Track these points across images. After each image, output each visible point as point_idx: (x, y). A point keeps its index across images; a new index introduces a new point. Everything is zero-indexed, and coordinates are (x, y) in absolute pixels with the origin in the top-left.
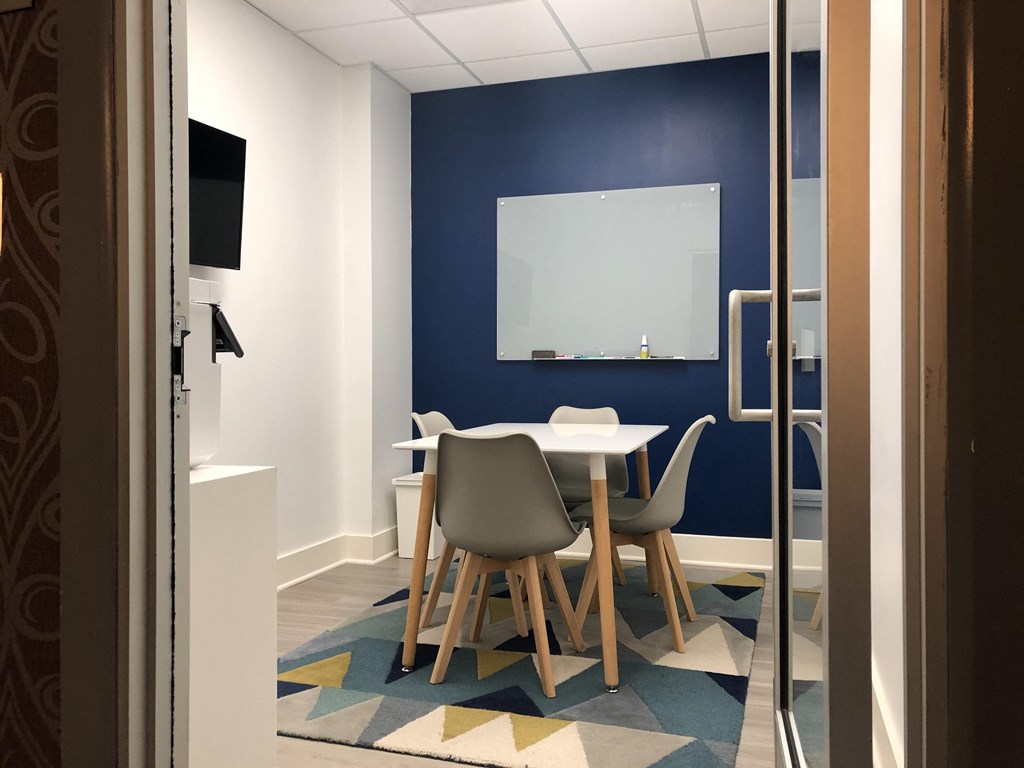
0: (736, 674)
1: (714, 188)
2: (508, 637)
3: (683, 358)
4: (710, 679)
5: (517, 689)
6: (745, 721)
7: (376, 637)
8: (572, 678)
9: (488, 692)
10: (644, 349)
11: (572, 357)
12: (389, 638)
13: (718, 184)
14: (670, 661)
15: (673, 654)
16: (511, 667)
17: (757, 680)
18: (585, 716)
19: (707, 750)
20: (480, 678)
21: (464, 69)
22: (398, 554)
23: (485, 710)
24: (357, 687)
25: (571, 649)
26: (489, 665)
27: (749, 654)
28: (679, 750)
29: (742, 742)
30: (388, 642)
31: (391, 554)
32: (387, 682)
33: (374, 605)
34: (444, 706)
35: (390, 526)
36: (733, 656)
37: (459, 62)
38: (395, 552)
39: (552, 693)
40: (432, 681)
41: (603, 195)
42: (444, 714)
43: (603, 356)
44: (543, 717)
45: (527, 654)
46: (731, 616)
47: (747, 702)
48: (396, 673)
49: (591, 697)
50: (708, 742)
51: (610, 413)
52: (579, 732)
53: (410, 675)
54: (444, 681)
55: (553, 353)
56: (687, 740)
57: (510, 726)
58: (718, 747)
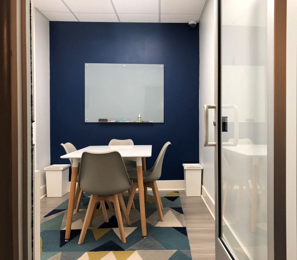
0: (182, 226)
1: (162, 66)
2: (101, 223)
3: (152, 122)
4: (174, 229)
5: (111, 242)
6: (190, 242)
7: (50, 230)
8: (130, 235)
9: (101, 244)
10: (140, 119)
11: (114, 121)
12: (55, 229)
13: (163, 65)
14: (160, 225)
15: (160, 222)
16: (106, 234)
17: (188, 228)
18: (139, 248)
19: (182, 253)
20: (96, 240)
21: (73, 15)
22: (46, 196)
23: (103, 251)
24: (49, 250)
25: (126, 225)
26: (99, 234)
27: (184, 219)
28: (173, 255)
29: (191, 249)
30: (55, 231)
31: (44, 196)
32: (61, 246)
33: (44, 217)
34: (87, 252)
35: (43, 185)
36: (179, 221)
37: (72, 12)
38: (45, 195)
39: (125, 241)
40: (79, 243)
41: (124, 65)
42: (88, 256)
43: (125, 121)
44: (124, 250)
45: (111, 228)
46: (173, 207)
47: (188, 235)
48: (63, 243)
49: (138, 241)
50: (181, 251)
51: (131, 141)
52: (139, 254)
53: (69, 242)
54: (83, 243)
55: (107, 120)
56: (175, 251)
57: (114, 256)
58: (184, 252)
